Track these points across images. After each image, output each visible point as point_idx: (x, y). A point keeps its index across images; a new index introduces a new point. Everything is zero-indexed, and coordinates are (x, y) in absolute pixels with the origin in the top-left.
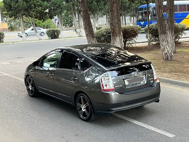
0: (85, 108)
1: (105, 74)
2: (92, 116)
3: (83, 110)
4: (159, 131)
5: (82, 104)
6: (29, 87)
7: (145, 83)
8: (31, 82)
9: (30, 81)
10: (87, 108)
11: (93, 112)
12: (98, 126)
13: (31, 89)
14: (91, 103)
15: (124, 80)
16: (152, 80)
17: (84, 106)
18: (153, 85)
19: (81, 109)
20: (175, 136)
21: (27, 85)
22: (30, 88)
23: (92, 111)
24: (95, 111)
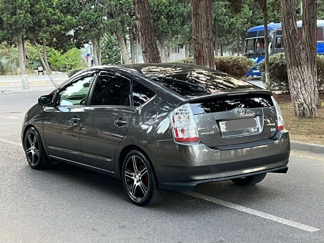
0: (139, 180)
1: (181, 107)
2: (154, 195)
3: (136, 184)
4: (286, 222)
5: (134, 172)
6: (30, 150)
7: (261, 131)
8: (35, 138)
9: (32, 136)
10: (144, 179)
11: (155, 187)
12: (165, 213)
13: (33, 153)
14: (152, 168)
15: (218, 121)
16: (272, 127)
17: (137, 176)
18: (275, 137)
19: (133, 181)
20: (318, 230)
21: (27, 145)
22: (32, 151)
23: (155, 183)
24: (159, 183)
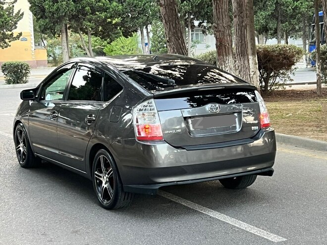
0: (107, 181)
2: (120, 198)
3: (104, 185)
4: (254, 230)
5: (101, 172)
6: (19, 147)
7: (238, 129)
8: (23, 135)
9: (21, 132)
10: (110, 181)
11: (120, 189)
13: (22, 151)
14: (116, 170)
16: (254, 125)
17: (105, 177)
18: (257, 136)
19: (101, 182)
20: (285, 240)
21: (17, 143)
22: (21, 149)
23: (119, 185)
24: (124, 185)
